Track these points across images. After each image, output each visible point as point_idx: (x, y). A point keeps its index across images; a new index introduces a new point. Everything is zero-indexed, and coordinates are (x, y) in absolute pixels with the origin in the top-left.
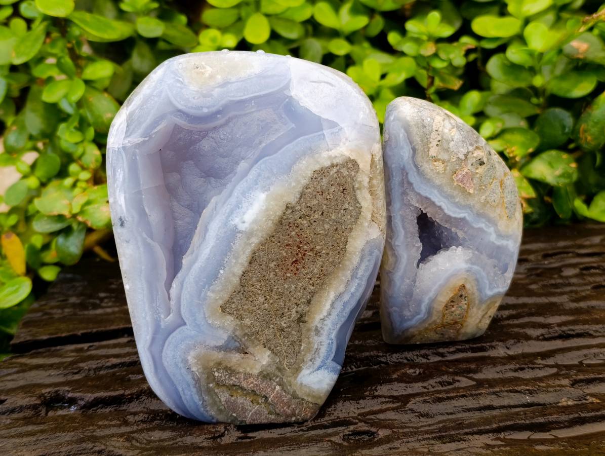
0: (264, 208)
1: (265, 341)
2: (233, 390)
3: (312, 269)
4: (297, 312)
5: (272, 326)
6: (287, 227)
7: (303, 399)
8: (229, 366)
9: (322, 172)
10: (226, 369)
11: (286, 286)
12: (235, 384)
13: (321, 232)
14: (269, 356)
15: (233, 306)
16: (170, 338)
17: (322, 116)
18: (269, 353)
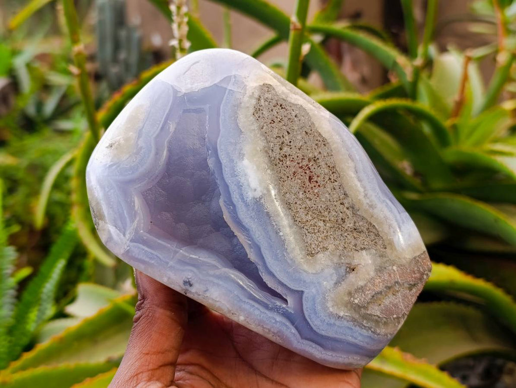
0: (255, 168)
1: (354, 247)
2: (376, 301)
3: (323, 172)
4: (348, 208)
5: (346, 234)
6: (281, 163)
7: (415, 258)
8: (356, 288)
9: (257, 110)
10: (357, 290)
11: (323, 200)
12: (372, 295)
13: (300, 144)
14: (367, 254)
15: (313, 246)
16: (305, 312)
17: (216, 82)
18: (364, 252)
